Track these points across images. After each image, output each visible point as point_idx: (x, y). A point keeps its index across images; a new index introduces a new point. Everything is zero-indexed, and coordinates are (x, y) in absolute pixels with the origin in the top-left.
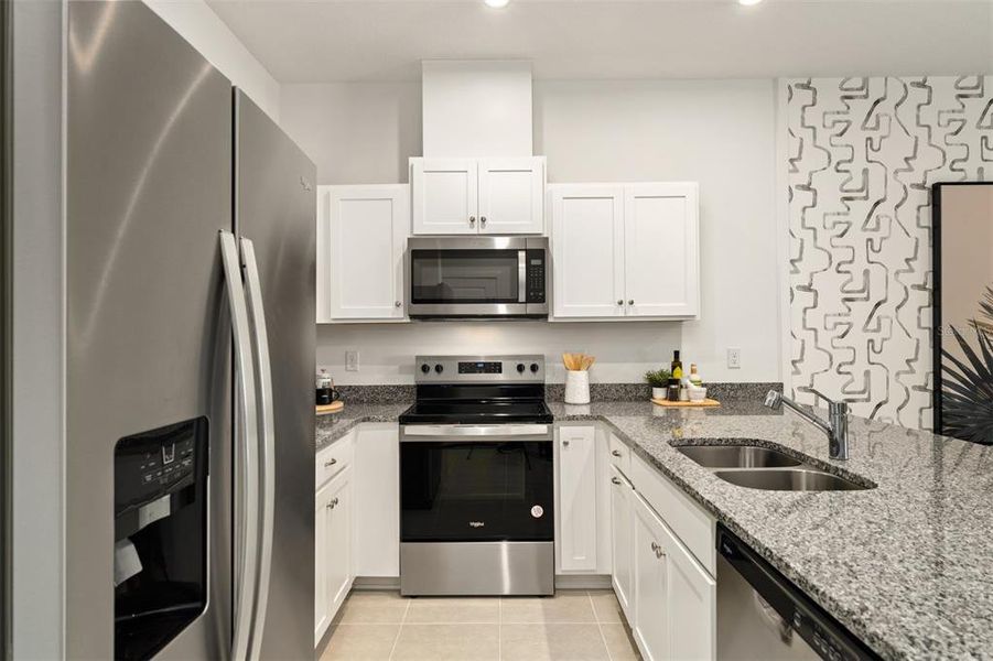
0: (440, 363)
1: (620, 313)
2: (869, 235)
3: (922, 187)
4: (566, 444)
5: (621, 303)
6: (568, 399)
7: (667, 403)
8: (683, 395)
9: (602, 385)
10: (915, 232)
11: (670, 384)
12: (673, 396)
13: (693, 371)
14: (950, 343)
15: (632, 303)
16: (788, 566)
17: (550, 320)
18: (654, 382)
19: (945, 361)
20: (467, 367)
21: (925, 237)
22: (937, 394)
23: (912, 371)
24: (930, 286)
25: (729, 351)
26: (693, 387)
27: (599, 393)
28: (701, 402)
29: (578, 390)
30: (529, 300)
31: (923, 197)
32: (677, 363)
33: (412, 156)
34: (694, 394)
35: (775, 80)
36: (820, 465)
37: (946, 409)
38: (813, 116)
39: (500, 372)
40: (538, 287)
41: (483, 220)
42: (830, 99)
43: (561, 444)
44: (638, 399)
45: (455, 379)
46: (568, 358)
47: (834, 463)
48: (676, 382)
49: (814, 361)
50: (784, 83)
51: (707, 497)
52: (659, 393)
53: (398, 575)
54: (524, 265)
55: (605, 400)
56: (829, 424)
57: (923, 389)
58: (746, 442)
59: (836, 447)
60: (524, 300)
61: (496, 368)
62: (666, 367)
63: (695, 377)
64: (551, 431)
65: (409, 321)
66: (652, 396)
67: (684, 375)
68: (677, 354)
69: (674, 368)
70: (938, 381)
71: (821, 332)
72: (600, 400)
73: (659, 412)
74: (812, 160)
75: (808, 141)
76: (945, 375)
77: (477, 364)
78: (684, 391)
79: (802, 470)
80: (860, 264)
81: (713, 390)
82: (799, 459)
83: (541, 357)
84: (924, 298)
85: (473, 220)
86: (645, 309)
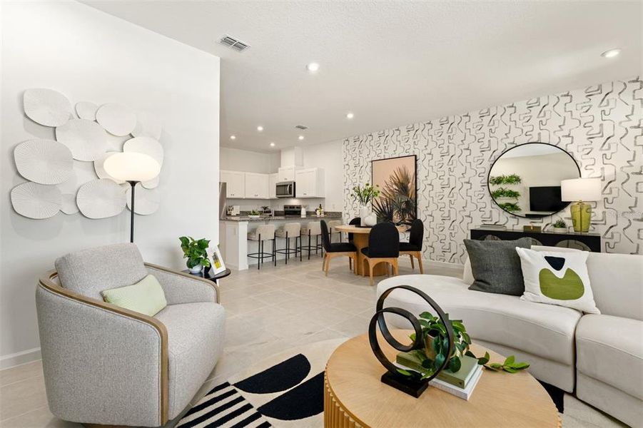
2: (360, 175)
5: (304, 194)
50: (343, 140)
75: (348, 153)
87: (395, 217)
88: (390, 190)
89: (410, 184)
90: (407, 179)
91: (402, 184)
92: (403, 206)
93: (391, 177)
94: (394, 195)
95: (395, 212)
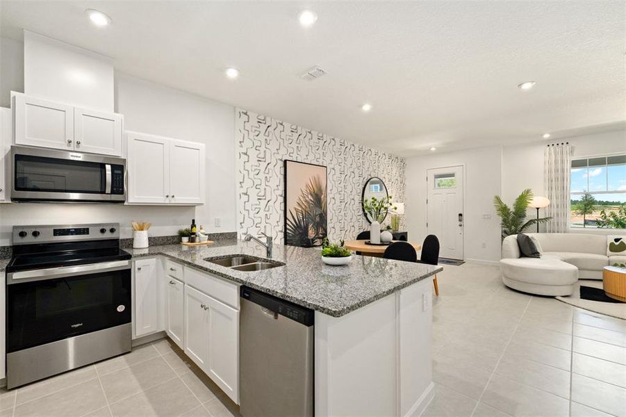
0: (38, 230)
1: (167, 201)
2: (267, 175)
3: (281, 160)
4: (139, 269)
5: (167, 196)
6: (135, 245)
7: (189, 244)
8: (197, 239)
9: (154, 238)
10: (279, 176)
11: (191, 235)
12: (192, 240)
13: (201, 229)
14: (289, 216)
15: (173, 197)
16: (277, 292)
17: (126, 204)
18: (182, 234)
19: (288, 222)
20: (59, 232)
21: (282, 178)
22: (285, 233)
23: (278, 225)
24: (283, 195)
25: (216, 219)
26: (201, 235)
27: (153, 242)
28: (206, 242)
29: (142, 240)
30: (113, 192)
31: (281, 164)
32: (193, 225)
33: (13, 90)
34: (202, 238)
35: (235, 108)
36: (265, 260)
37: (288, 238)
38: (248, 126)
39: (88, 234)
40: (119, 186)
41: (78, 143)
42: (254, 121)
43: (136, 269)
44: (174, 243)
45: (51, 240)
46: (135, 224)
47: (269, 259)
48: (194, 234)
49: (248, 222)
50: (238, 110)
51: (235, 277)
52: (185, 240)
53: (4, 377)
54: (110, 173)
55: (156, 245)
56: (267, 245)
57: (282, 232)
58: (234, 256)
59: (269, 253)
60: (110, 192)
61: (85, 231)
62: (189, 227)
63: (202, 231)
64: (130, 263)
65: (10, 202)
66: (181, 241)
67: (196, 230)
68: (193, 221)
69: (192, 227)
70: (286, 228)
71: (250, 211)
72: (153, 245)
73: (185, 248)
74: (248, 143)
75: (246, 135)
76: (288, 227)
77: (70, 229)
78: (197, 238)
79: (259, 263)
80: (263, 187)
81: (211, 237)
82: (257, 259)
83: (118, 224)
84: (281, 199)
85: (70, 142)
86: (180, 200)
87: (310, 232)
88: (306, 201)
89: (323, 196)
90: (320, 190)
91: (317, 195)
92: (318, 219)
93: (307, 186)
94: (309, 206)
95: (310, 226)
